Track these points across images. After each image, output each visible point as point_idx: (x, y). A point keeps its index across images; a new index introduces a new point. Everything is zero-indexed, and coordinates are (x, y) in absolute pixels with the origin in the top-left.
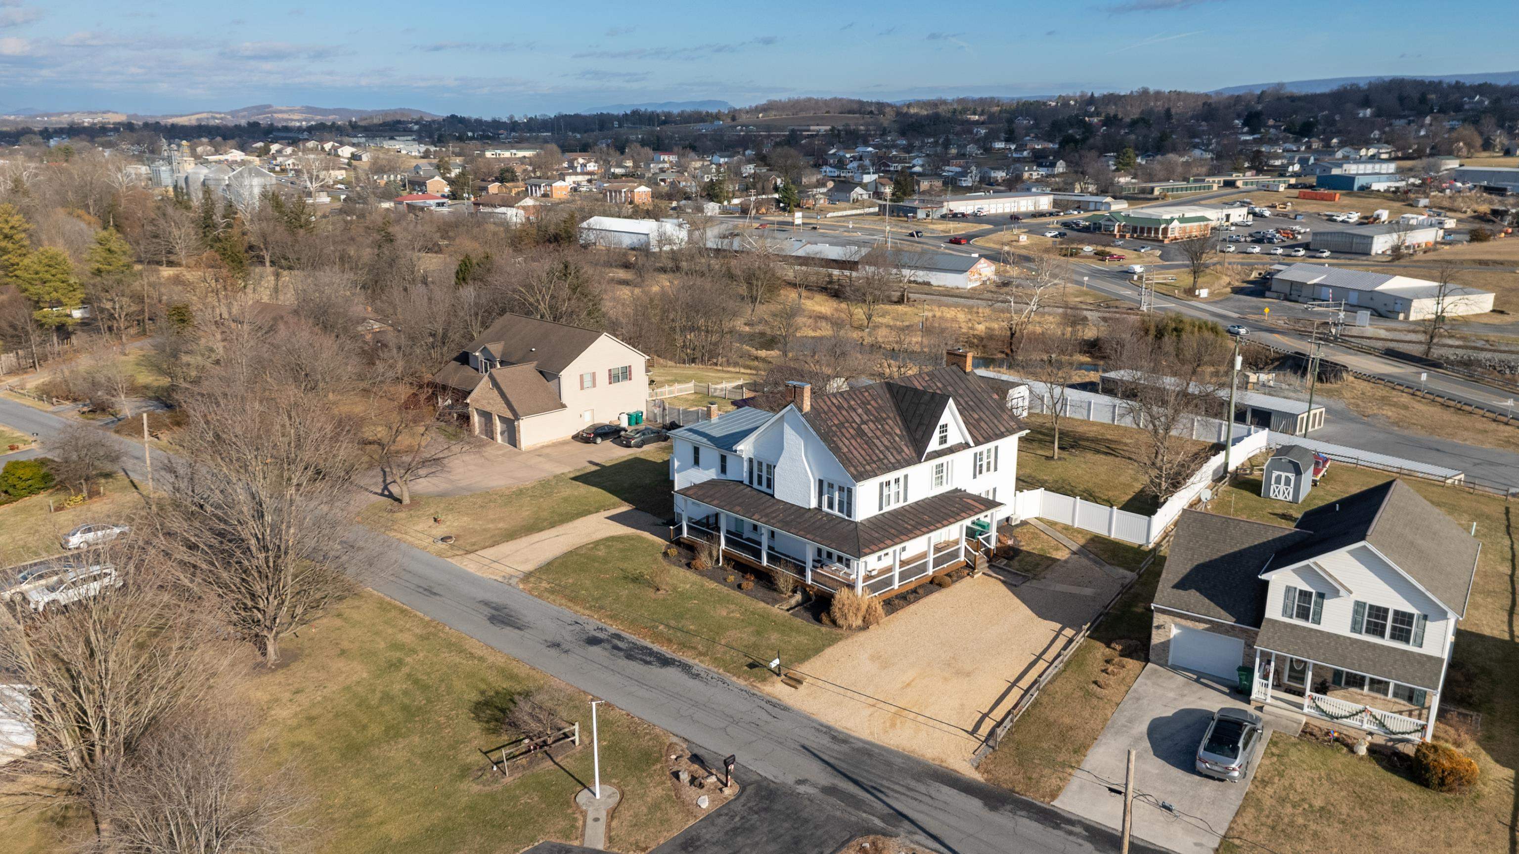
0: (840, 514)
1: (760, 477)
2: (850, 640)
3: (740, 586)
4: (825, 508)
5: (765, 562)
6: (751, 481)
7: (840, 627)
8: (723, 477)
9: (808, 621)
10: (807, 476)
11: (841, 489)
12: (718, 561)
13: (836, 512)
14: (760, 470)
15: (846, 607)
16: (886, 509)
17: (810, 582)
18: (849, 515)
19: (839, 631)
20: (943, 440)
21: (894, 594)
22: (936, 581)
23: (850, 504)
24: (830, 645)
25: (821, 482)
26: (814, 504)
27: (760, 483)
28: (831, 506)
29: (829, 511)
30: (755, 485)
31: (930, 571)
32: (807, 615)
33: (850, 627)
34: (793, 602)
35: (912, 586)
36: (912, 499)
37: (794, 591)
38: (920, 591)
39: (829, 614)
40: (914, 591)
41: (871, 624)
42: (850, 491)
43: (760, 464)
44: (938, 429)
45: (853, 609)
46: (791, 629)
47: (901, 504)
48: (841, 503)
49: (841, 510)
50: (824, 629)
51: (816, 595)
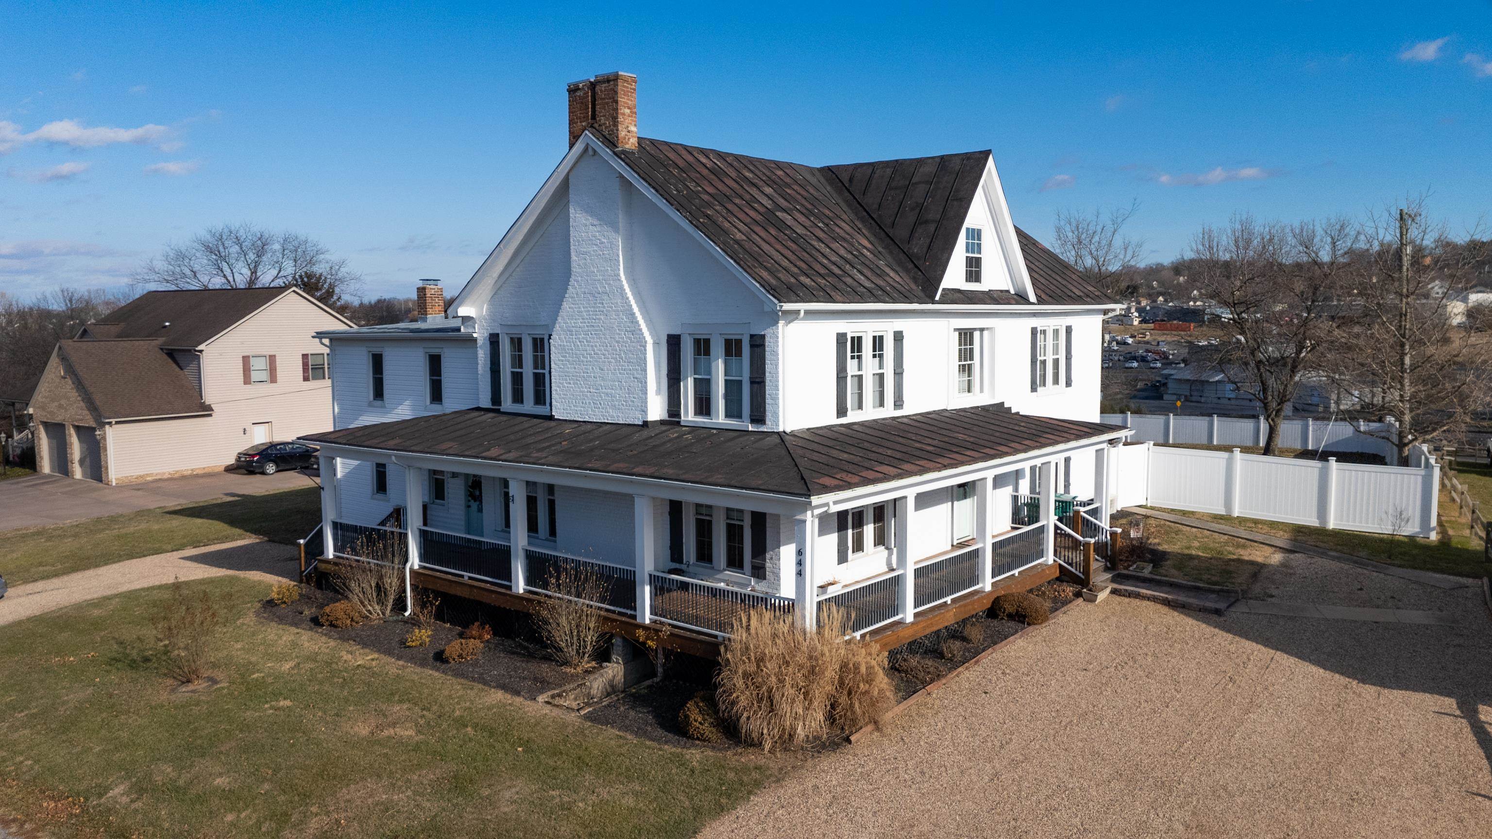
0: (733, 423)
1: (517, 378)
2: (791, 788)
3: (440, 657)
4: (689, 415)
5: (520, 585)
6: (496, 398)
7: (755, 744)
8: (436, 410)
9: (640, 732)
10: (636, 331)
11: (732, 348)
12: (400, 604)
13: (720, 418)
14: (518, 361)
15: (771, 666)
16: (853, 417)
17: (647, 618)
18: (759, 417)
19: (750, 758)
20: (974, 269)
21: (906, 636)
22: (1010, 608)
23: (758, 381)
24: (720, 810)
25: (674, 343)
26: (656, 410)
27: (518, 397)
28: (704, 406)
29: (701, 420)
30: (507, 404)
31: (987, 583)
32: (640, 716)
33: (786, 740)
34: (597, 684)
35: (949, 619)
36: (914, 405)
37: (602, 656)
38: (975, 633)
39: (712, 703)
40: (956, 634)
41: (855, 725)
42: (758, 344)
43: (517, 343)
44: (962, 239)
45: (794, 676)
46: (581, 763)
47: (888, 412)
48: (732, 388)
49: (732, 411)
50: (695, 755)
51: (667, 654)
